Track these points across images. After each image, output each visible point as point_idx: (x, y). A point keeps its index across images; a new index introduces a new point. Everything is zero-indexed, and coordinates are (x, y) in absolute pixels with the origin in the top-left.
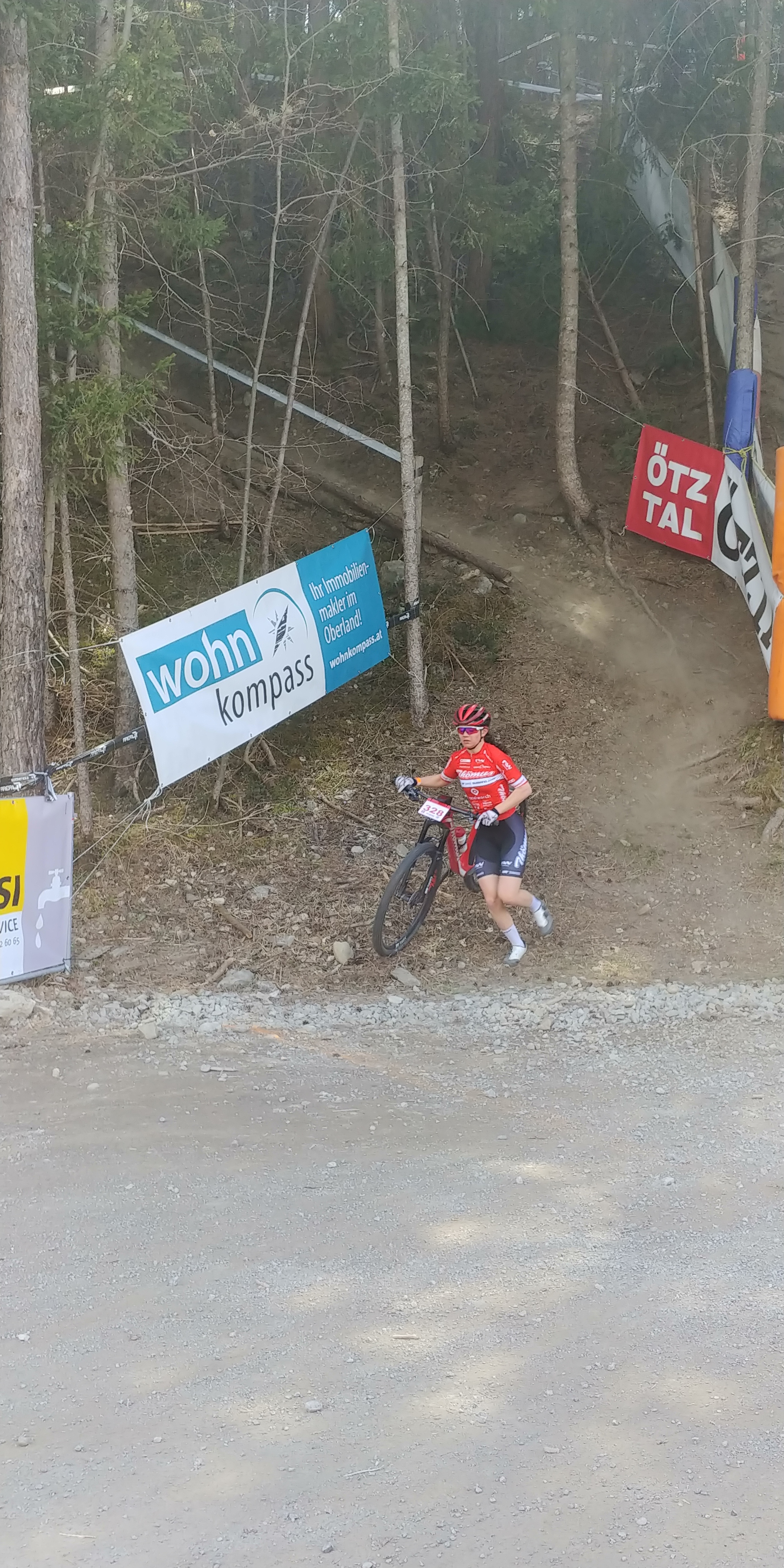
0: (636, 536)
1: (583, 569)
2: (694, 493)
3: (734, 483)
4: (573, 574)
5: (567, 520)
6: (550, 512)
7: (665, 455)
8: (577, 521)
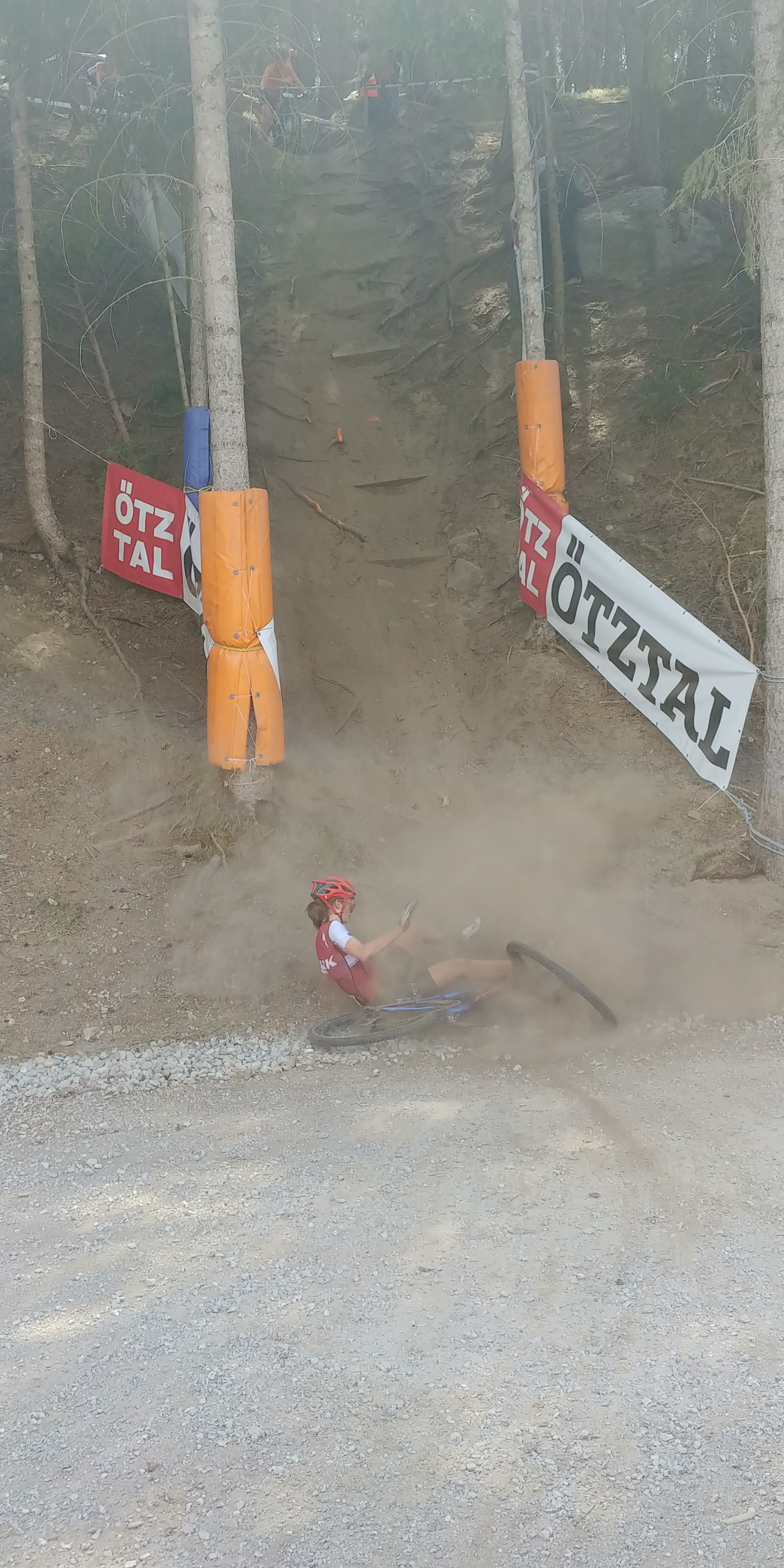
0: (111, 575)
1: (59, 608)
2: (161, 532)
3: (192, 523)
4: (49, 613)
5: (45, 557)
6: (28, 549)
7: (130, 493)
8: (55, 558)
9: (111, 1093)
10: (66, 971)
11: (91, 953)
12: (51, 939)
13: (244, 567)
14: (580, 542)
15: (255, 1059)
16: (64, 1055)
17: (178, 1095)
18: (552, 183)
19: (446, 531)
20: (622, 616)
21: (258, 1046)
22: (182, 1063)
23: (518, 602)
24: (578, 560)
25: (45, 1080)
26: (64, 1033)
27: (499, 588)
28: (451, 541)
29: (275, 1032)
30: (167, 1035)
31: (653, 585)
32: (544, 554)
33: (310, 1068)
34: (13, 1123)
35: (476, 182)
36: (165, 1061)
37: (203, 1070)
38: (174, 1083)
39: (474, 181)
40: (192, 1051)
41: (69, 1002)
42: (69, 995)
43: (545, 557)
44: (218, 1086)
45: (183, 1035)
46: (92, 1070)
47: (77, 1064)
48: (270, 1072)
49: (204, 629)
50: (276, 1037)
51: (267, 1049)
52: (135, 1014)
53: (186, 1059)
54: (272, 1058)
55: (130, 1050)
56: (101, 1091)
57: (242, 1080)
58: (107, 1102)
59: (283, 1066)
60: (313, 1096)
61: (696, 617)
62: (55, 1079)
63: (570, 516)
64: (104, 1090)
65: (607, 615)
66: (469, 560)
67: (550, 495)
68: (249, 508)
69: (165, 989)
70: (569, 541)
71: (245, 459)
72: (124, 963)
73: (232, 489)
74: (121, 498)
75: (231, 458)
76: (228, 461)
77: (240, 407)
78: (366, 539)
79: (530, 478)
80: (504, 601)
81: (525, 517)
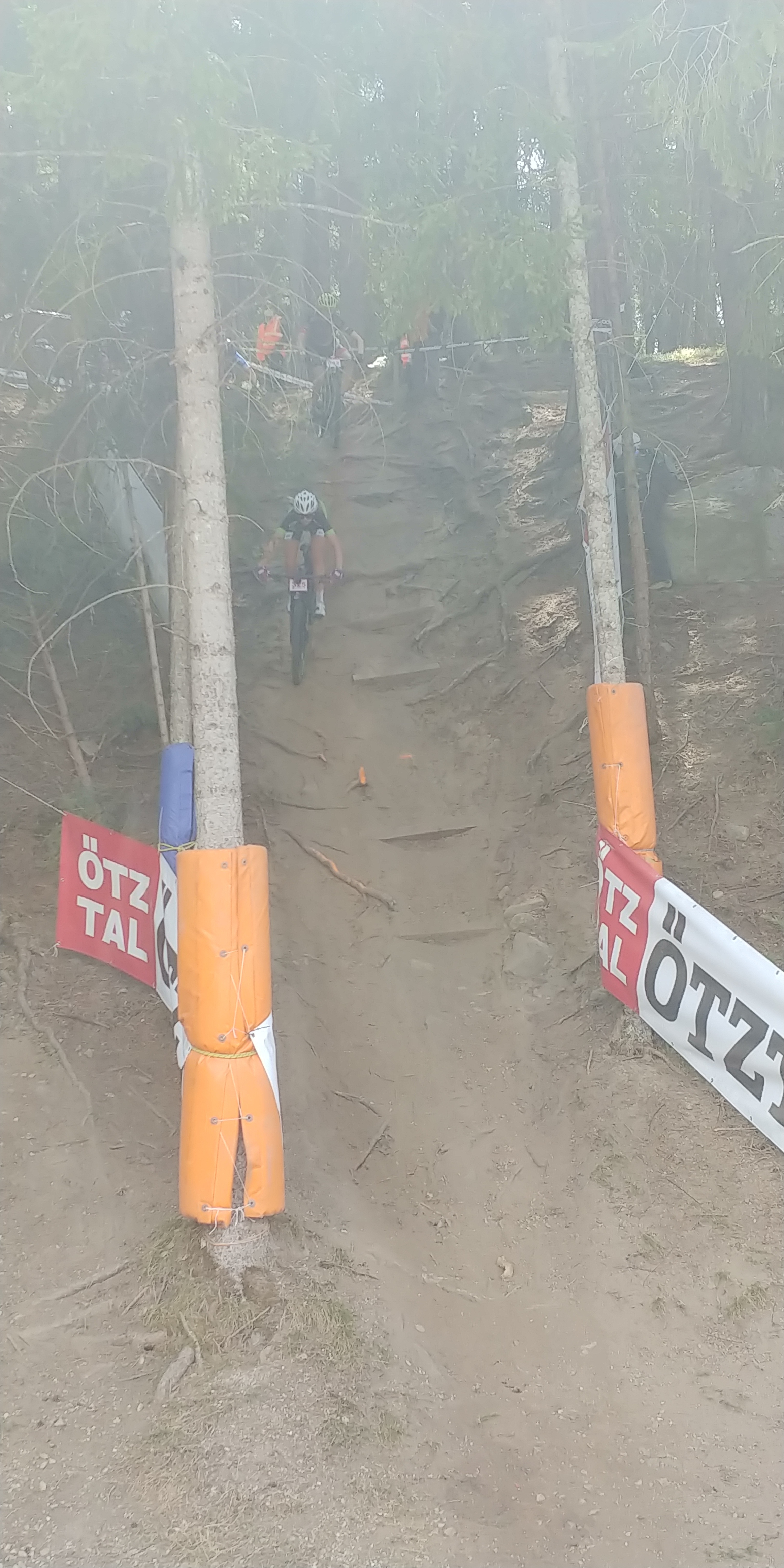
3: (168, 890)
7: (96, 851)
13: (234, 947)
14: (679, 913)
18: (630, 464)
19: (501, 897)
20: (743, 1012)
23: (599, 991)
24: (678, 936)
27: (573, 972)
28: (508, 910)
32: (633, 927)
35: (535, 465)
39: (531, 464)
43: (634, 932)
49: (179, 1030)
63: (664, 879)
65: (723, 1010)
66: (533, 935)
67: (637, 852)
68: (242, 870)
69: (112, 1544)
70: (665, 912)
71: (239, 809)
72: (56, 1505)
73: (221, 847)
74: (84, 858)
75: (219, 808)
76: (216, 811)
77: (233, 744)
78: (395, 907)
79: (610, 830)
80: (579, 989)
81: (605, 879)
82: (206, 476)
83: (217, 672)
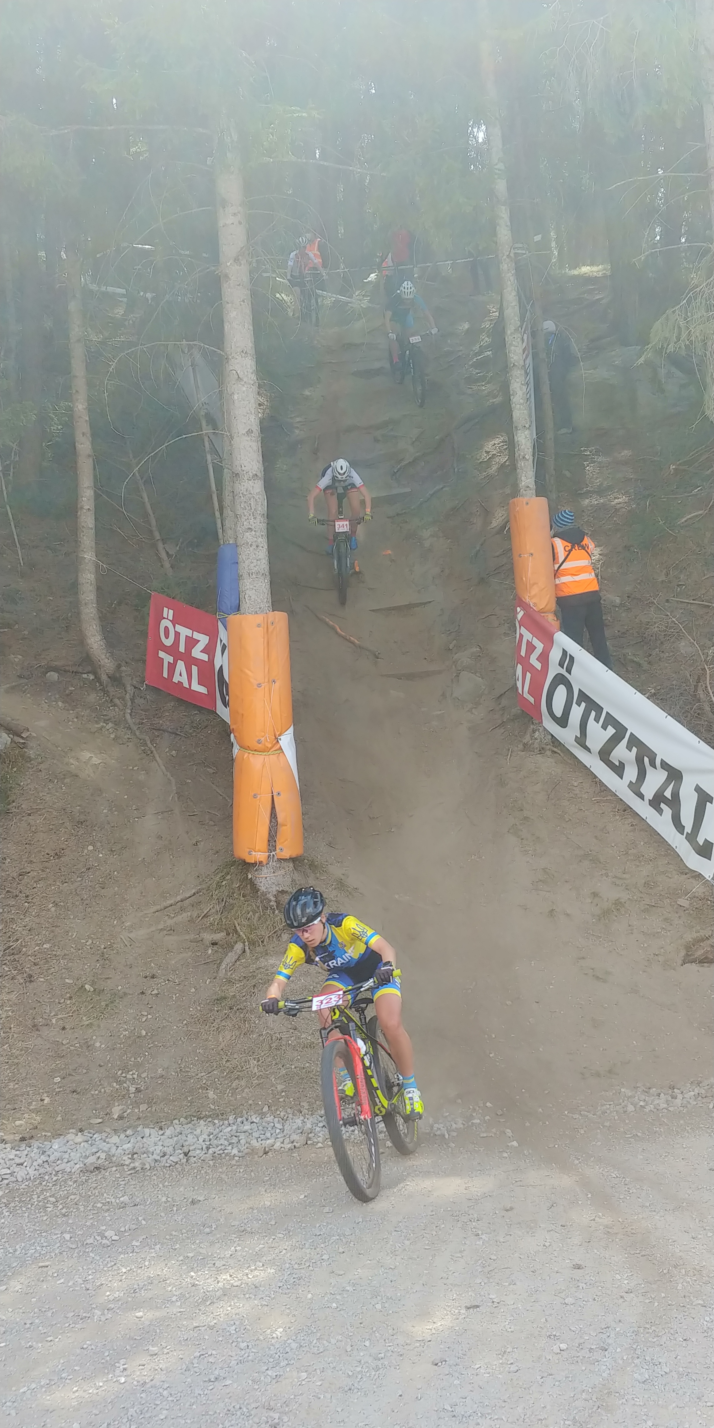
0: (156, 690)
1: (106, 721)
2: (197, 653)
3: (223, 644)
4: (97, 726)
5: (96, 677)
6: (80, 670)
7: (171, 619)
8: (104, 678)
9: (134, 1168)
10: (99, 1052)
11: (122, 1036)
12: (87, 1023)
13: (266, 680)
14: (570, 655)
15: (269, 1137)
16: (94, 1132)
17: (196, 1171)
19: (451, 647)
20: (610, 721)
21: (272, 1124)
22: (201, 1140)
23: (516, 710)
24: (569, 671)
25: (75, 1156)
26: (94, 1112)
27: (498, 698)
28: (456, 657)
29: (289, 1110)
30: (189, 1113)
31: (638, 693)
32: (538, 666)
33: (320, 1145)
34: (42, 1197)
36: (185, 1138)
37: (220, 1148)
38: (192, 1160)
40: (211, 1129)
41: (100, 1082)
42: (100, 1075)
43: (539, 669)
44: (234, 1162)
45: (204, 1113)
46: (118, 1147)
47: (105, 1141)
48: (283, 1149)
49: (232, 737)
50: (290, 1116)
51: (281, 1127)
52: (160, 1094)
53: (205, 1136)
54: (285, 1136)
55: (154, 1128)
56: (125, 1167)
57: (256, 1156)
58: (129, 1177)
59: (295, 1144)
60: (321, 1172)
61: (679, 722)
62: (84, 1154)
64: (127, 1165)
65: (597, 720)
66: (472, 673)
67: (542, 615)
68: (271, 628)
69: (189, 1070)
70: (560, 654)
71: (268, 587)
72: (152, 1045)
73: (256, 613)
74: (164, 623)
75: (255, 587)
76: (253, 589)
77: (263, 542)
78: (380, 656)
79: (524, 600)
80: (503, 709)
81: (520, 633)
82: (242, 353)
83: (252, 493)
